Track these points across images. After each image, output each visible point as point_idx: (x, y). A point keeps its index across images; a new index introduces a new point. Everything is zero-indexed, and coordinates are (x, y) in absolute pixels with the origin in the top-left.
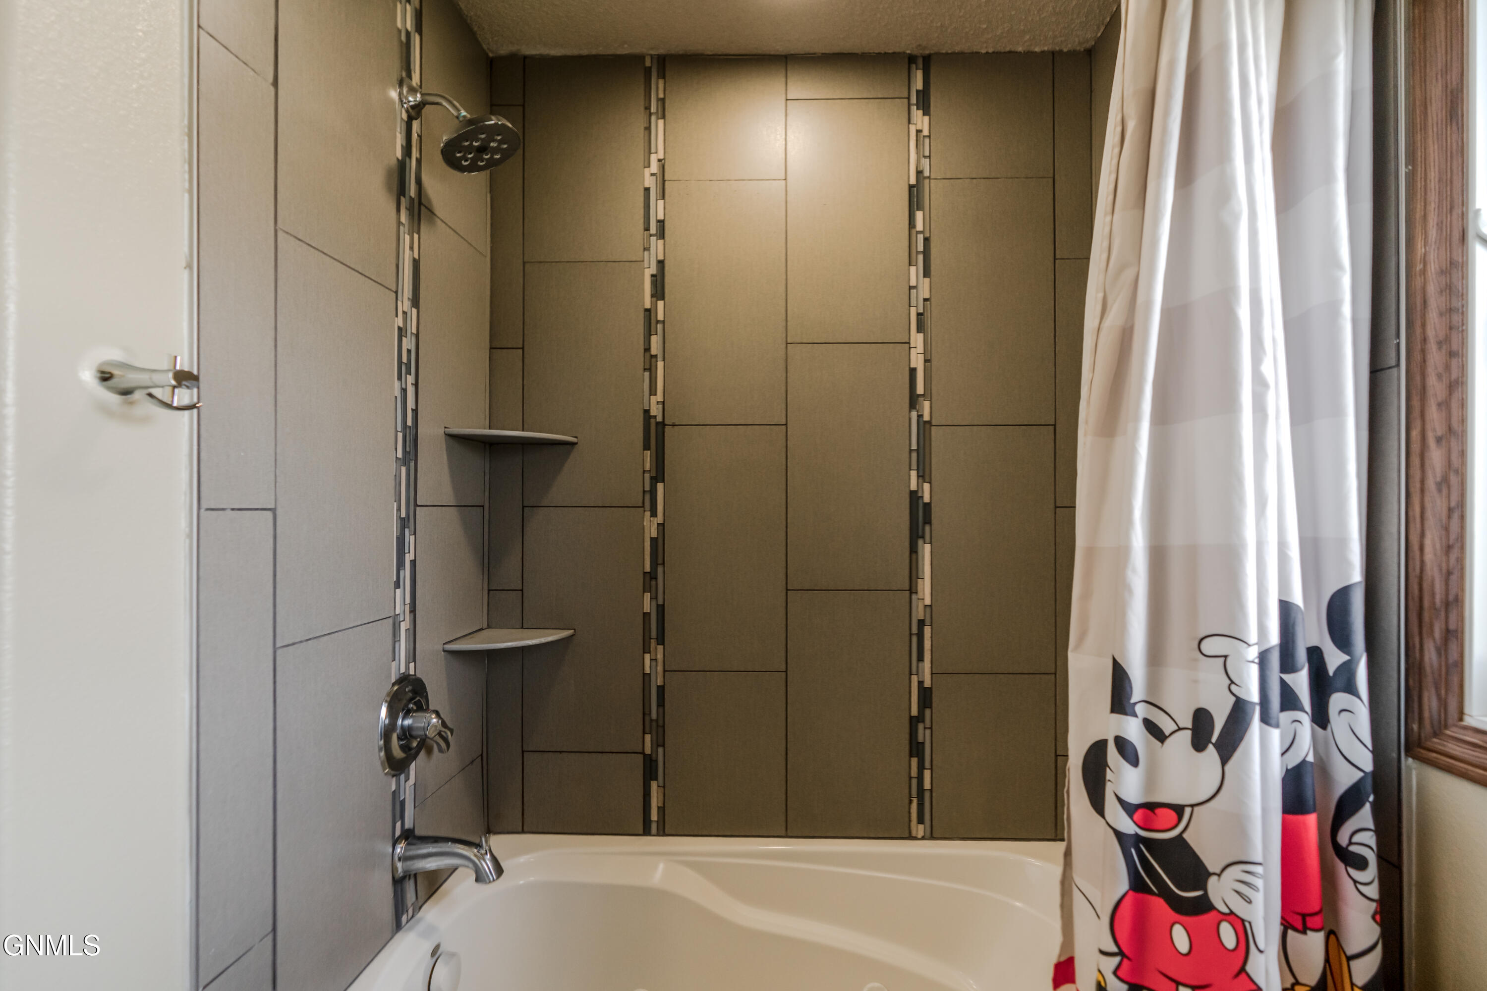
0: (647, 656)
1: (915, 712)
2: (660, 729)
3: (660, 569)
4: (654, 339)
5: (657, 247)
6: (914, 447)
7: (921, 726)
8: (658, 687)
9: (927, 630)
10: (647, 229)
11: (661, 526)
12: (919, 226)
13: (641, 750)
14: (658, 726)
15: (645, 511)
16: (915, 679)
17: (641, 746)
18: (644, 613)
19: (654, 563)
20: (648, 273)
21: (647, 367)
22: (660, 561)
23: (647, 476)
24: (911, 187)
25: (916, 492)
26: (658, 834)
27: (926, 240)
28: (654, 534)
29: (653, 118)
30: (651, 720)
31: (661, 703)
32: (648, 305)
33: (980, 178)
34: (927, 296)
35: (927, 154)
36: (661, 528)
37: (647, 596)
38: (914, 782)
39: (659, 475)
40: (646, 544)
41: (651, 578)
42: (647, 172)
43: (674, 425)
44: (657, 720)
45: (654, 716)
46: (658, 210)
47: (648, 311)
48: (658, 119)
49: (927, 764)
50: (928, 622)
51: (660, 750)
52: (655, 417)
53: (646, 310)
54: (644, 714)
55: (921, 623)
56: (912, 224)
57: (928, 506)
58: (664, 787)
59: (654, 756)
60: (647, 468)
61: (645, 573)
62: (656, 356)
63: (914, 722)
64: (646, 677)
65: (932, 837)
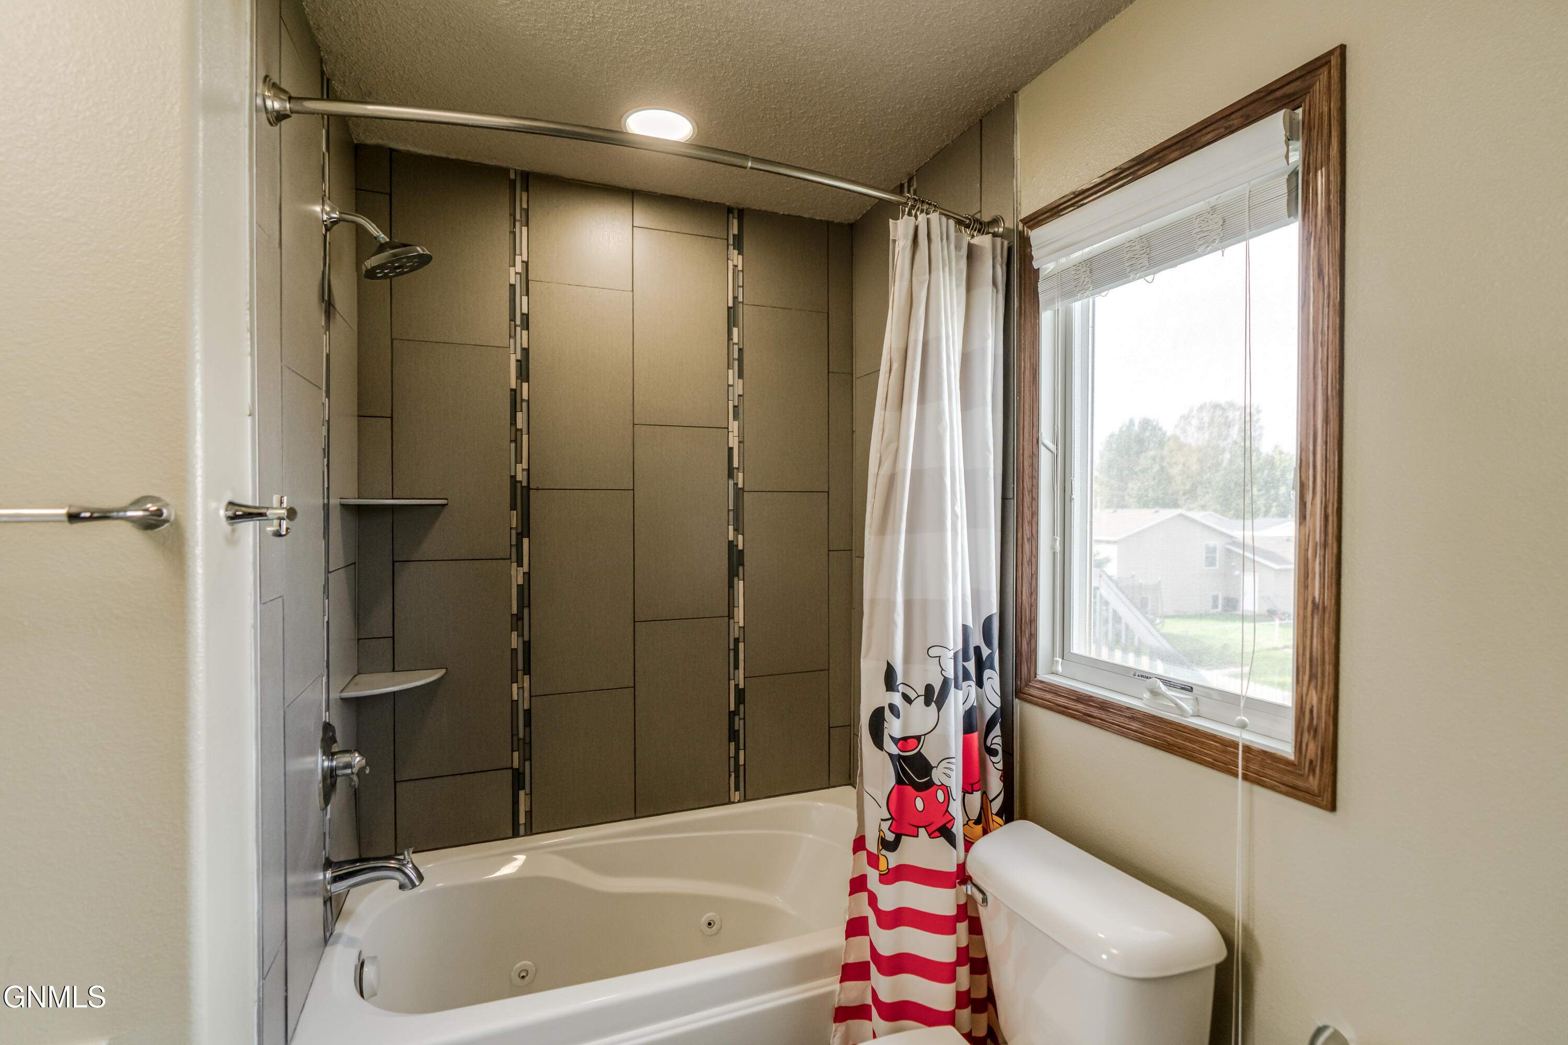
0: (515, 686)
1: (732, 708)
2: (527, 747)
3: (526, 611)
4: (519, 415)
5: (523, 337)
6: (731, 507)
7: (737, 718)
8: (525, 710)
9: (741, 645)
10: (513, 319)
11: (527, 575)
12: (735, 340)
13: (510, 766)
14: (525, 743)
15: (511, 562)
16: (732, 683)
17: (510, 762)
18: (512, 649)
19: (521, 606)
20: (513, 358)
21: (513, 439)
22: (526, 603)
23: (514, 532)
24: (729, 308)
25: (732, 542)
26: (525, 834)
27: (740, 350)
28: (520, 582)
29: (518, 224)
30: (519, 739)
31: (528, 723)
32: (513, 386)
33: (779, 308)
34: (741, 393)
35: (741, 284)
36: (527, 576)
37: (514, 634)
38: (732, 760)
39: (524, 530)
40: (513, 590)
41: (518, 619)
42: (512, 270)
43: (537, 489)
44: (524, 739)
45: (521, 735)
46: (523, 305)
47: (514, 391)
48: (521, 226)
49: (742, 746)
50: (741, 639)
51: (527, 763)
52: (521, 482)
53: (512, 390)
54: (512, 735)
55: (737, 641)
56: (730, 338)
57: (741, 552)
58: (531, 794)
59: (521, 770)
60: (514, 525)
61: (512, 615)
62: (521, 430)
63: (732, 715)
64: (514, 703)
65: (745, 799)
